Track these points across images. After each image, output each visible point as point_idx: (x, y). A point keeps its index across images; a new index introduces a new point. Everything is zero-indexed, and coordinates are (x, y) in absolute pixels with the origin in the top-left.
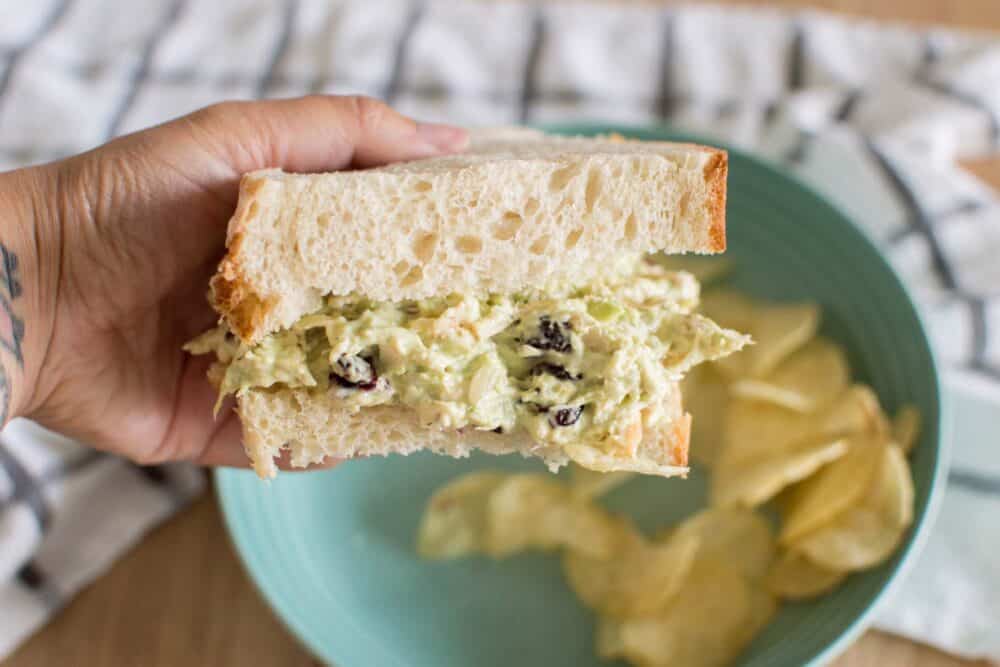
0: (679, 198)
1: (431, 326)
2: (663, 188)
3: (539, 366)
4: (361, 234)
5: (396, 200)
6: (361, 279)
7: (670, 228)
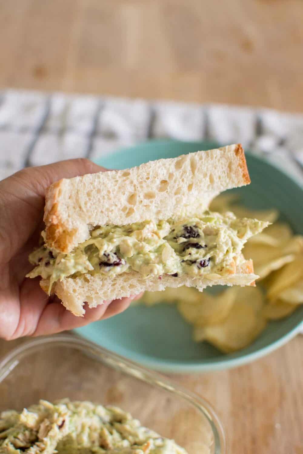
0: (227, 165)
1: (141, 233)
2: (221, 161)
3: (187, 246)
4: (106, 197)
5: (117, 181)
6: (110, 216)
7: (227, 177)
